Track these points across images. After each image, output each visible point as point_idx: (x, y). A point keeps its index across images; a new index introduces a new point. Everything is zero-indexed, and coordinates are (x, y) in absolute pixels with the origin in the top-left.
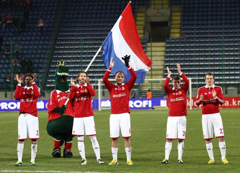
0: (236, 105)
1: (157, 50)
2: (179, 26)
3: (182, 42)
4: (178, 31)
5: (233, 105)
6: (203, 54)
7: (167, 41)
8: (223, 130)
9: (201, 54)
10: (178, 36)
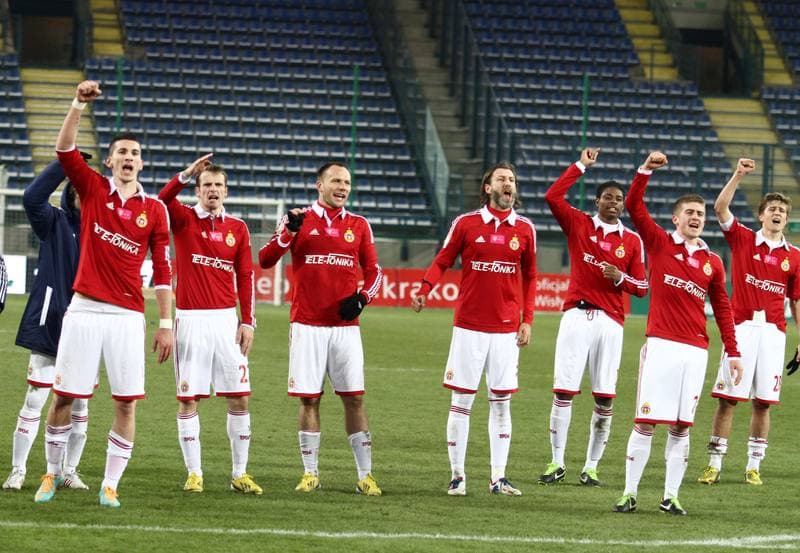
0: (393, 296)
1: (60, 96)
2: (113, 17)
3: (138, 73)
4: (114, 33)
5: (385, 296)
6: (219, 118)
7: (88, 67)
8: (247, 370)
9: (211, 118)
10: (117, 51)
